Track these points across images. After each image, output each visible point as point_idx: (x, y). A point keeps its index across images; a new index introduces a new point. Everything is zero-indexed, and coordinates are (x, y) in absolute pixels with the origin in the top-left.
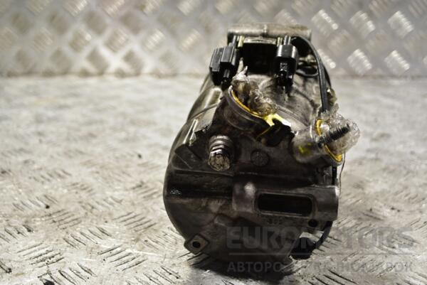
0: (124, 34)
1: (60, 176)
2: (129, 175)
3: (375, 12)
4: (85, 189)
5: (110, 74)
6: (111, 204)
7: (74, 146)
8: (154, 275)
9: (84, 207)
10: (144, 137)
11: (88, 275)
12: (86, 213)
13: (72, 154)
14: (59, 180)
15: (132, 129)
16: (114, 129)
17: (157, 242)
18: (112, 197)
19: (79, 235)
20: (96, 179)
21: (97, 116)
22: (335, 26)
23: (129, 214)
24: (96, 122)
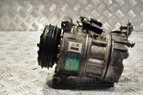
0: (32, 18)
1: (3, 60)
2: (24, 60)
3: (112, 11)
4: (9, 63)
5: (27, 30)
6: (16, 68)
7: (10, 51)
8: (22, 87)
9: (7, 68)
10: (33, 49)
11: (2, 87)
12: (7, 70)
13: (8, 54)
14: (2, 61)
15: (29, 47)
16: (24, 46)
17: (26, 78)
18: (17, 66)
19: (3, 76)
20: (14, 61)
21: (20, 43)
22: (99, 15)
23: (20, 70)
24: (19, 44)
